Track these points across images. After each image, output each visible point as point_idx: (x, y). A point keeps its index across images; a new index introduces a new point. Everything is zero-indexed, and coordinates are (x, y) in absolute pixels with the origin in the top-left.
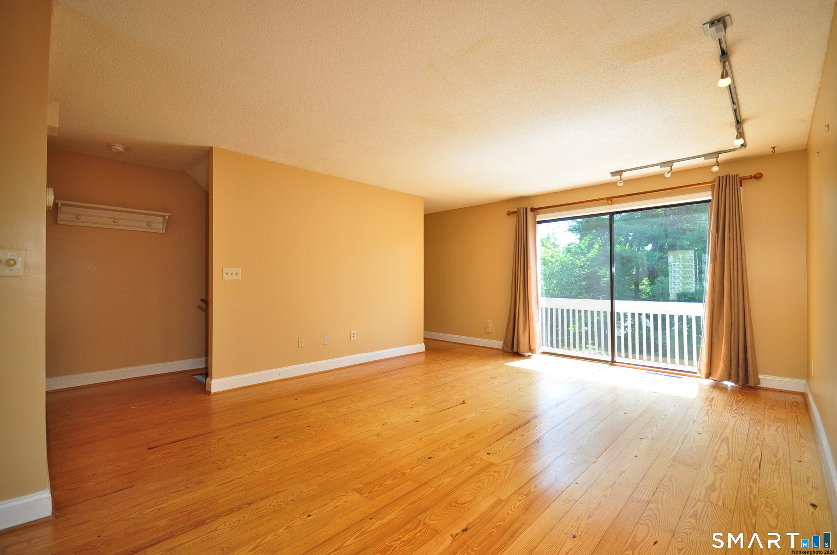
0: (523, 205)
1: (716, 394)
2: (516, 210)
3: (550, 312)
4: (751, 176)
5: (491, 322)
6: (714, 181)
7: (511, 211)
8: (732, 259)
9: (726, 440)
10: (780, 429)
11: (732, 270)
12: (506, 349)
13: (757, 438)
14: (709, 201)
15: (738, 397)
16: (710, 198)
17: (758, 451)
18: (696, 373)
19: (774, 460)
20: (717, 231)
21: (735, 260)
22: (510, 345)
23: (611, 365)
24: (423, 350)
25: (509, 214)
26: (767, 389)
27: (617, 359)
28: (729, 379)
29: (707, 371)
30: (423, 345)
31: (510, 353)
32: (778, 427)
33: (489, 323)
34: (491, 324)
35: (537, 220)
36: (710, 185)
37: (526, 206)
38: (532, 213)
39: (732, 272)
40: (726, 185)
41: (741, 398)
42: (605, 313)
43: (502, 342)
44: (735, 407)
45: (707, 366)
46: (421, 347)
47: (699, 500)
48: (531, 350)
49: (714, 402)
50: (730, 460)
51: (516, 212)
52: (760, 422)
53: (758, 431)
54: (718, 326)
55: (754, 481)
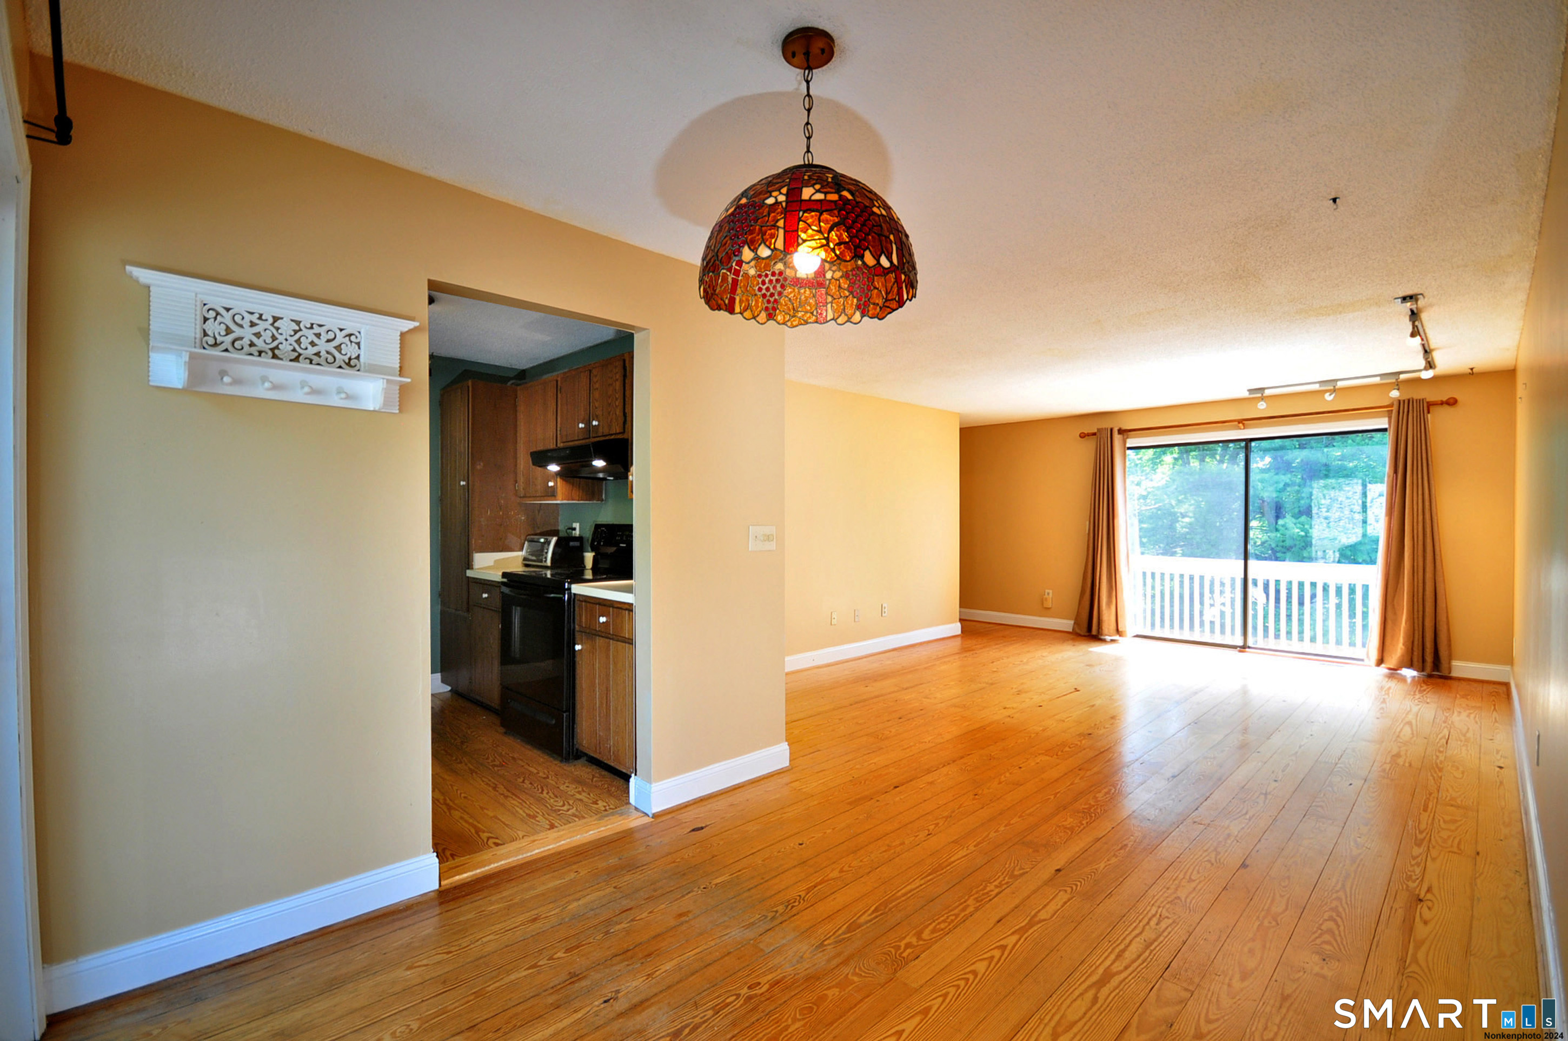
0: (1106, 424)
1: (1393, 684)
2: (1096, 431)
3: (1148, 577)
4: (1442, 401)
5: (1051, 592)
6: (1391, 405)
7: (1086, 432)
8: (1415, 510)
9: (1410, 723)
10: (1472, 716)
11: (1415, 524)
12: (1078, 631)
13: (1445, 722)
14: (1385, 430)
15: (1421, 687)
16: (1386, 426)
17: (1446, 732)
18: (1362, 660)
19: (1463, 738)
20: (1396, 472)
21: (1420, 511)
22: (1085, 625)
23: (1240, 651)
24: (959, 632)
25: (1083, 436)
26: (1459, 679)
27: (1250, 642)
28: (1411, 665)
29: (1378, 656)
30: (959, 625)
31: (1085, 636)
32: (1470, 713)
33: (1048, 594)
34: (1051, 595)
35: (1128, 445)
36: (1387, 410)
37: (1111, 426)
38: (1120, 436)
39: (1415, 527)
40: (1408, 412)
41: (1425, 687)
42: (1233, 580)
43: (1072, 622)
44: (1417, 697)
45: (1379, 650)
46: (956, 628)
47: (1385, 763)
48: (1118, 632)
49: (1391, 691)
50: (1415, 738)
51: (1094, 434)
52: (1449, 709)
53: (1447, 717)
54: (1394, 597)
55: (1440, 752)
